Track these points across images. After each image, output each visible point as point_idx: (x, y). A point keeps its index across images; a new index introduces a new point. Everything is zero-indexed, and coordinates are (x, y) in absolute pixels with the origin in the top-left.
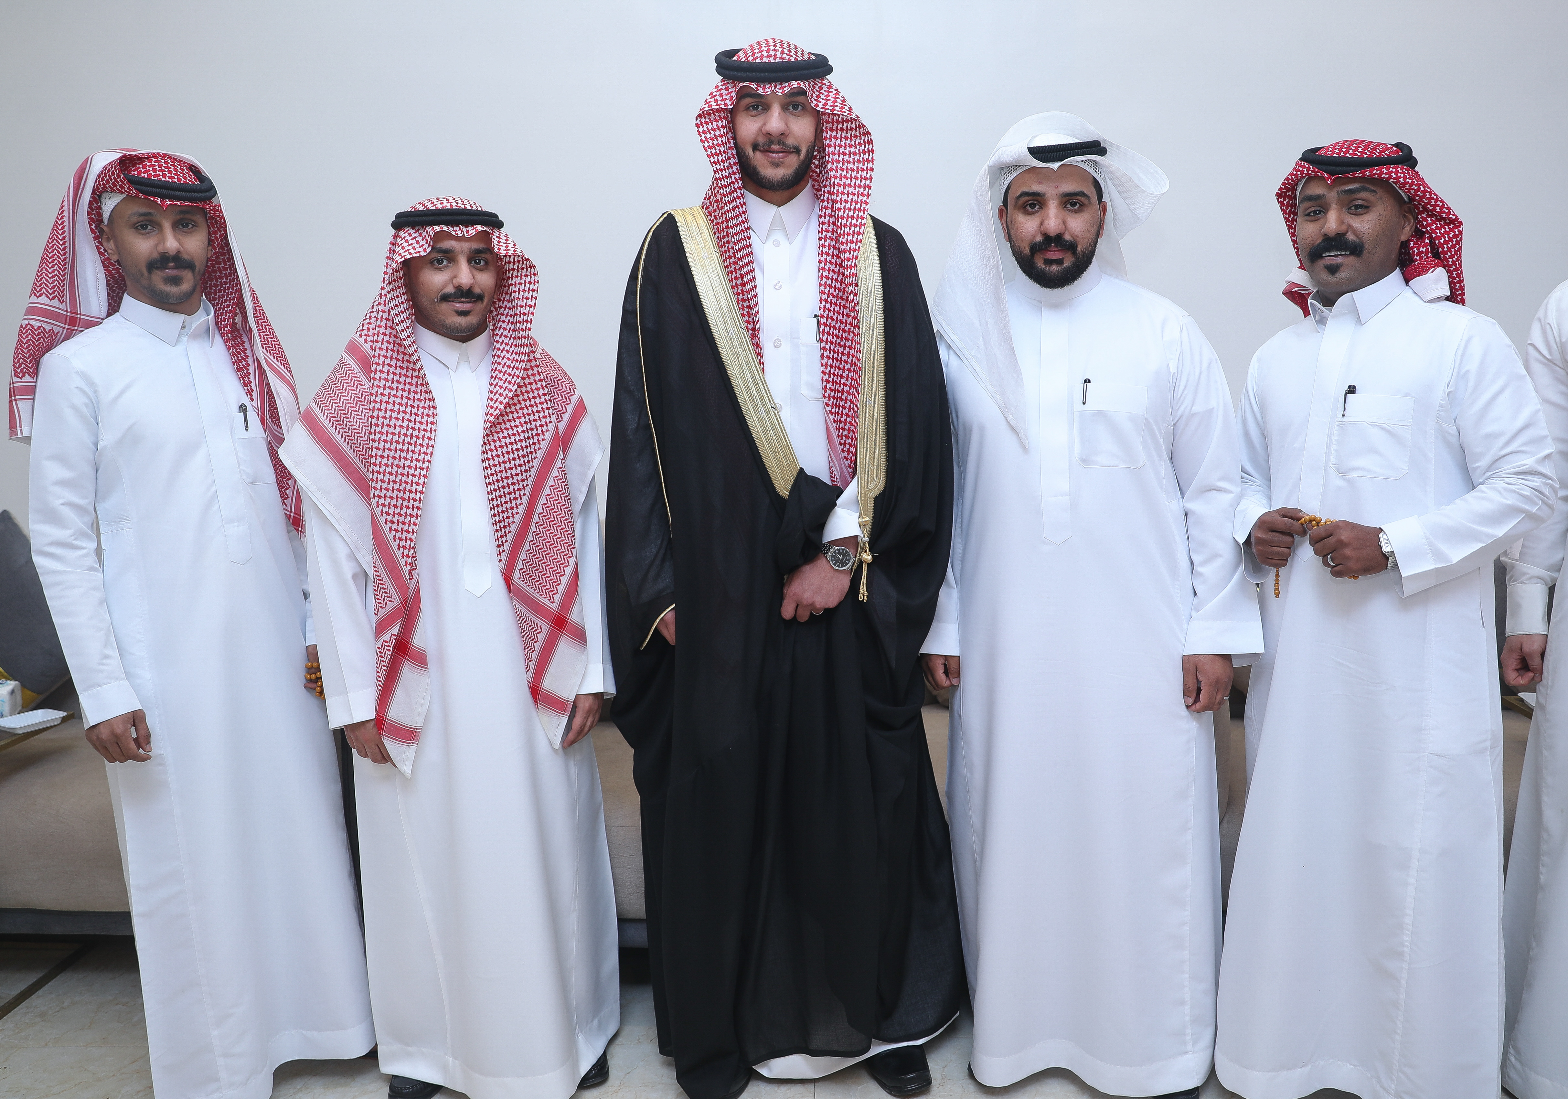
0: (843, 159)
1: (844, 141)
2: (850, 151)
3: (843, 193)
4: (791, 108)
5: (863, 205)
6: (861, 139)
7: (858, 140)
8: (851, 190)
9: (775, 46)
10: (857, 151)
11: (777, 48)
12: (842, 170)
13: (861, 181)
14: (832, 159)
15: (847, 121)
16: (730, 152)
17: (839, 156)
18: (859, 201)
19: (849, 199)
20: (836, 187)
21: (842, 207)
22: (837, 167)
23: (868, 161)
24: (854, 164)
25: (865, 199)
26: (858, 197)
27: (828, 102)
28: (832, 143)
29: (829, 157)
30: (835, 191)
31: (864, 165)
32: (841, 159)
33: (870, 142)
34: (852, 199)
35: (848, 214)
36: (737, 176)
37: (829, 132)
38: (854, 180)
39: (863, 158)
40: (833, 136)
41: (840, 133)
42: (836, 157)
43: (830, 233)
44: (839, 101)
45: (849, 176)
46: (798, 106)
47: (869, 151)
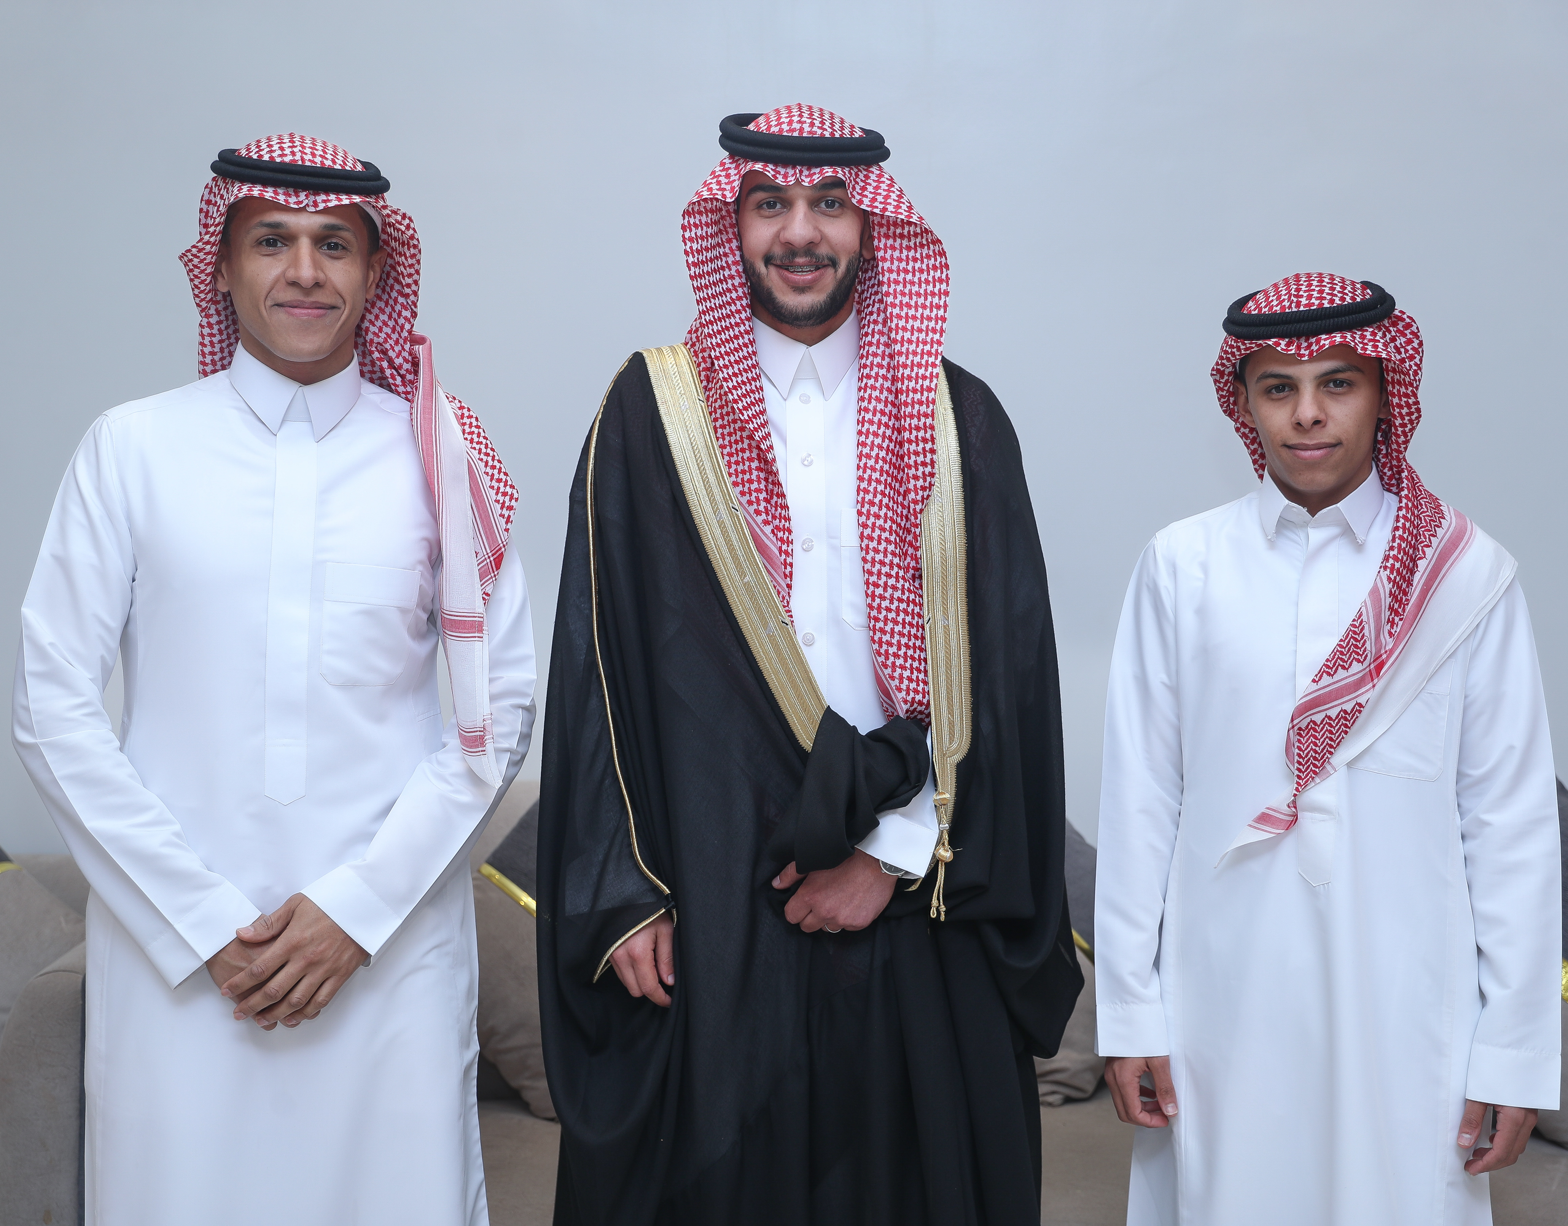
0: (904, 279)
1: (905, 252)
2: (914, 268)
3: (904, 329)
4: (823, 205)
5: (935, 346)
6: (929, 248)
7: (925, 252)
8: (917, 324)
9: (801, 116)
10: (924, 267)
11: (803, 118)
12: (903, 294)
13: (931, 311)
14: (889, 279)
15: (908, 224)
16: (734, 268)
17: (898, 275)
18: (929, 339)
19: (914, 338)
20: (895, 321)
21: (904, 350)
22: (895, 290)
23: (941, 281)
24: (920, 286)
25: (937, 337)
26: (927, 335)
27: (878, 197)
29: (883, 276)
30: (893, 326)
31: (934, 286)
32: (901, 279)
33: (943, 253)
34: (918, 338)
35: (913, 361)
36: (745, 302)
37: (883, 240)
38: (920, 310)
39: (934, 277)
40: (888, 245)
41: (899, 240)
42: (894, 276)
43: (878, 391)
44: (894, 196)
45: (913, 303)
46: (833, 202)
47: (941, 266)
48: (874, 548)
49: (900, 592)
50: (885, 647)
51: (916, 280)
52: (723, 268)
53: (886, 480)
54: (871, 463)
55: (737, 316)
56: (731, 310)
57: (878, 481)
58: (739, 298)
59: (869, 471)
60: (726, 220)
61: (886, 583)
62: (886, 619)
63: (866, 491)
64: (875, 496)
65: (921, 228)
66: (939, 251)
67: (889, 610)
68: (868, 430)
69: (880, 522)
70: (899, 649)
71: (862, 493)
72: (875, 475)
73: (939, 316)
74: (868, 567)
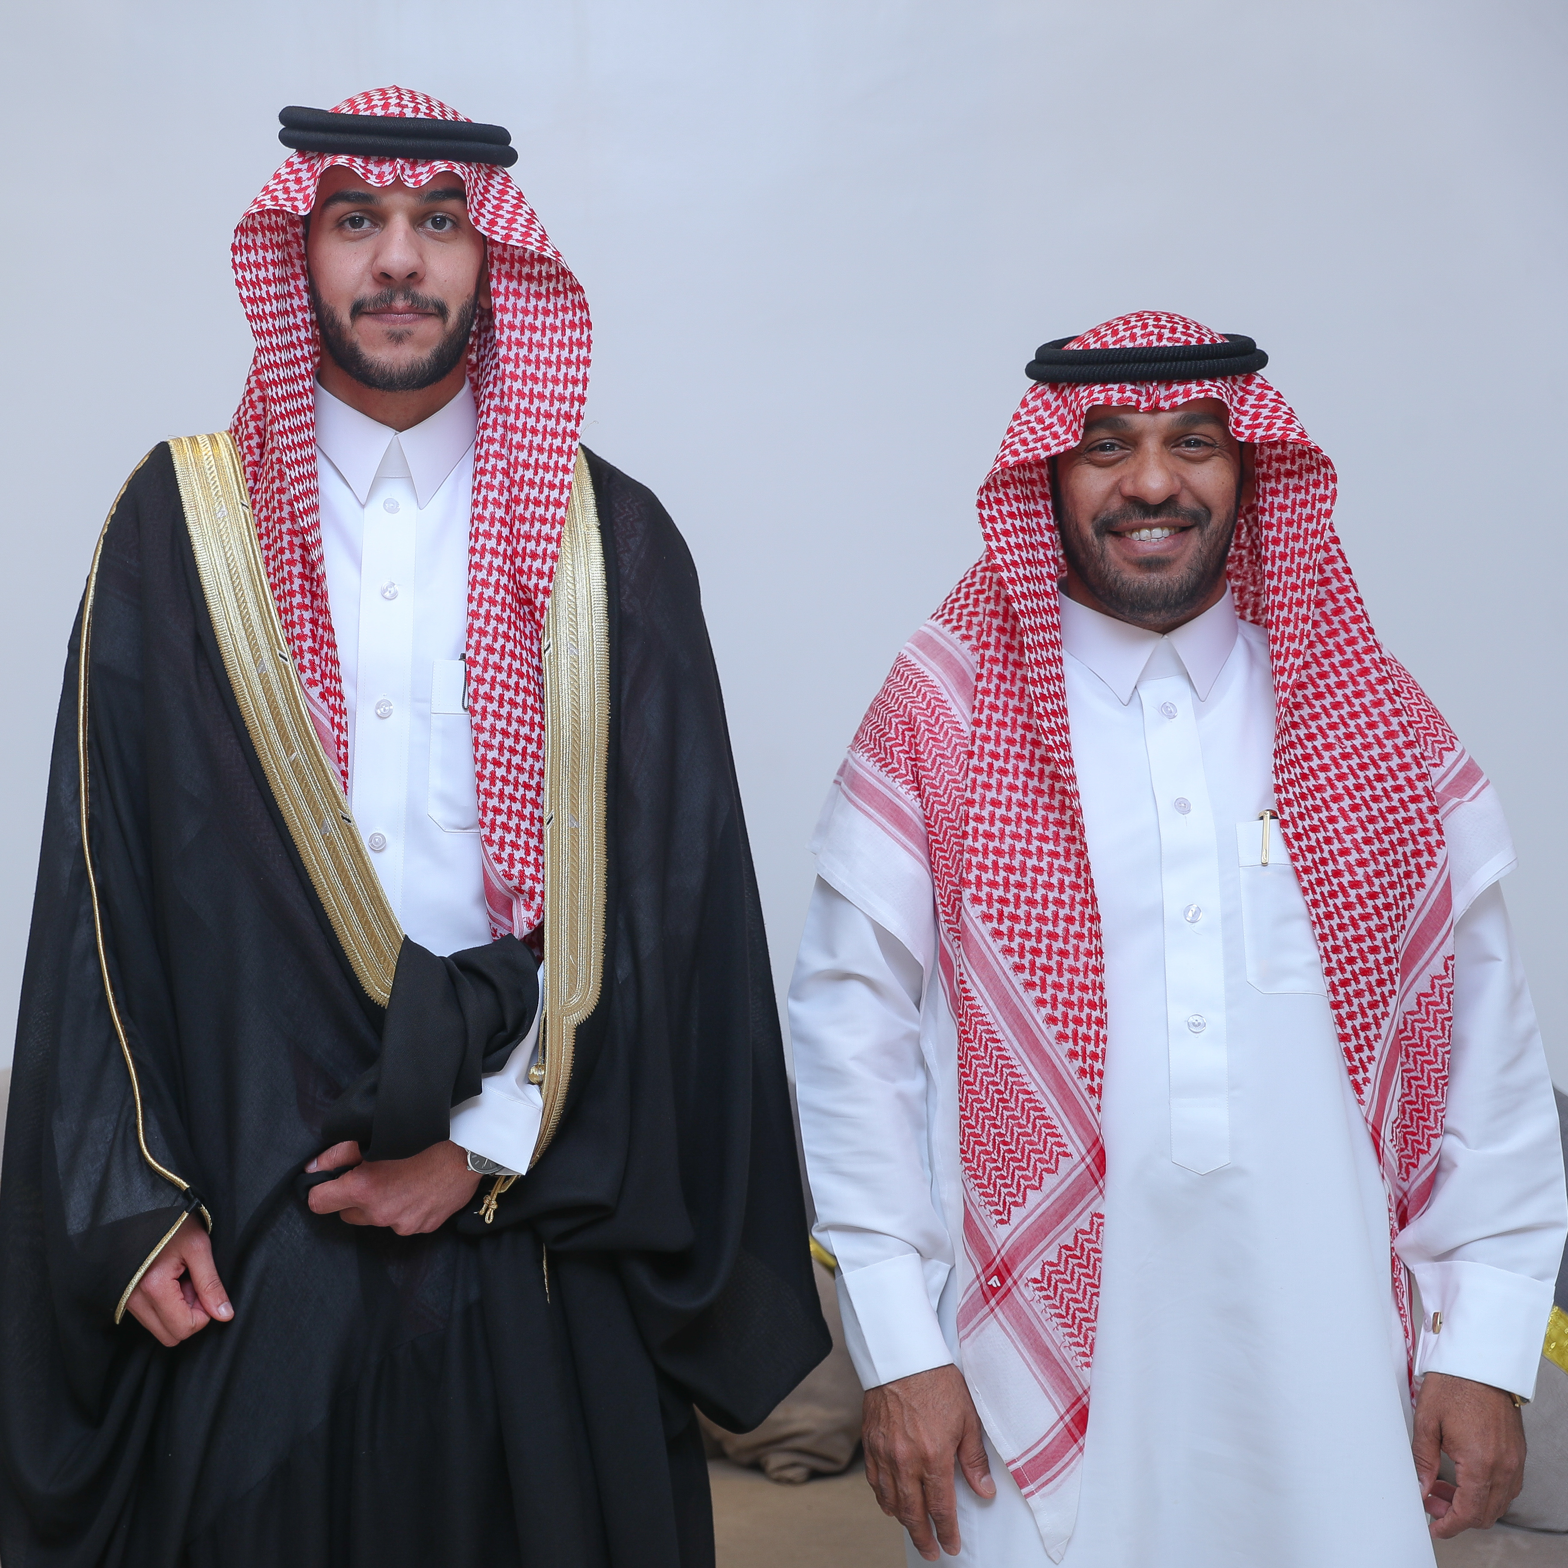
0: (530, 339)
1: (533, 301)
2: (544, 323)
4: (429, 224)
6: (566, 297)
7: (561, 301)
8: (545, 406)
9: (400, 99)
10: (558, 323)
11: (404, 102)
12: (528, 361)
13: (565, 387)
14: (509, 338)
17: (522, 333)
18: (560, 430)
22: (517, 355)
23: (580, 344)
24: (551, 351)
25: (571, 426)
26: (558, 423)
28: (509, 305)
29: (502, 333)
31: (571, 351)
32: (525, 340)
34: (545, 427)
37: (504, 281)
38: (550, 385)
39: (570, 338)
40: (511, 290)
41: (525, 284)
42: (516, 334)
43: (496, 492)
44: (521, 220)
45: (540, 375)
46: (443, 220)
47: (582, 323)
48: (494, 711)
49: (527, 775)
50: (508, 849)
51: (546, 341)
53: (509, 617)
54: (489, 592)
57: (499, 619)
59: (486, 605)
61: (509, 761)
62: (510, 812)
63: (483, 632)
64: (495, 639)
65: (557, 268)
66: (579, 302)
67: (513, 799)
68: (484, 546)
69: (502, 677)
70: (528, 853)
71: (476, 636)
72: (496, 610)
73: (576, 395)
74: (484, 737)
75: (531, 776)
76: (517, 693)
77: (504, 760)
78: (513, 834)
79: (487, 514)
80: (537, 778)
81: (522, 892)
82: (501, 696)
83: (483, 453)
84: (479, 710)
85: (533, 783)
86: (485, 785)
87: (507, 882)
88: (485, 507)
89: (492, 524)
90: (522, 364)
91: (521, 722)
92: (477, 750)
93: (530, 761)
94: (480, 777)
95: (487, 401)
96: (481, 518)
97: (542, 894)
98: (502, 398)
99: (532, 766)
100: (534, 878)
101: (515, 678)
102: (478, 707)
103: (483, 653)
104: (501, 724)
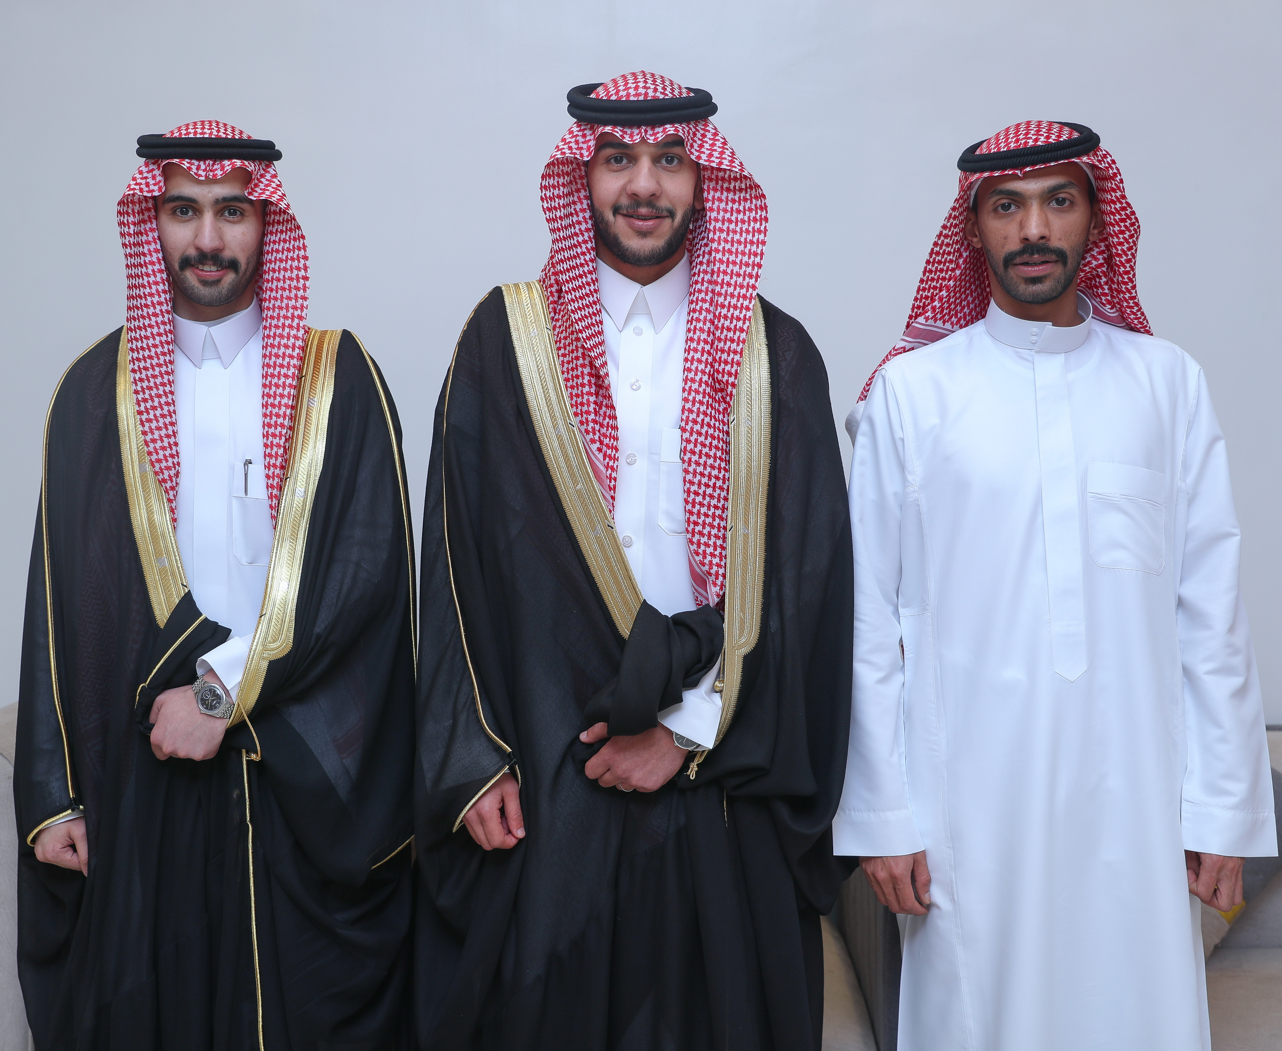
0: (728, 228)
1: (730, 204)
2: (737, 218)
3: (725, 273)
4: (664, 162)
5: (750, 290)
6: (751, 202)
7: (748, 205)
8: (736, 269)
9: (645, 82)
10: (746, 218)
11: (648, 85)
12: (726, 241)
13: (749, 258)
14: (715, 227)
15: (735, 179)
16: (581, 215)
17: (723, 224)
18: (745, 284)
19: (733, 282)
20: (718, 264)
21: (723, 291)
22: (719, 237)
23: (760, 232)
24: (741, 235)
25: (752, 281)
26: (744, 279)
27: (714, 153)
28: (715, 207)
29: (710, 224)
30: (716, 270)
31: (754, 236)
32: (725, 228)
33: (764, 208)
34: (736, 282)
35: (730, 302)
36: (589, 245)
37: (712, 193)
38: (740, 256)
39: (753, 228)
40: (716, 198)
41: (725, 193)
42: (719, 225)
43: (702, 323)
45: (734, 250)
46: (673, 158)
47: (761, 219)
48: (696, 461)
49: (716, 500)
50: (703, 547)
51: (738, 229)
52: (572, 214)
53: (708, 401)
54: (695, 386)
55: (582, 257)
56: (577, 252)
57: (701, 403)
58: (585, 242)
59: (693, 394)
60: (576, 172)
61: (704, 492)
62: (704, 523)
63: (690, 411)
64: (698, 416)
67: (706, 515)
68: (693, 357)
70: (715, 549)
71: (686, 413)
72: (699, 397)
73: (756, 263)
74: (689, 477)
75: (719, 501)
76: (710, 449)
77: (701, 491)
78: (706, 538)
79: (696, 337)
80: (722, 502)
81: (710, 574)
82: (701, 451)
83: (695, 299)
84: (687, 460)
85: (720, 505)
86: (689, 507)
87: (702, 567)
88: (695, 333)
89: (698, 344)
90: (722, 243)
91: (713, 467)
92: (685, 485)
93: (718, 491)
94: (687, 502)
95: (698, 266)
96: (692, 340)
97: (724, 576)
98: (708, 265)
99: (719, 495)
100: (718, 565)
101: (709, 439)
102: (686, 458)
103: (690, 424)
104: (700, 469)
